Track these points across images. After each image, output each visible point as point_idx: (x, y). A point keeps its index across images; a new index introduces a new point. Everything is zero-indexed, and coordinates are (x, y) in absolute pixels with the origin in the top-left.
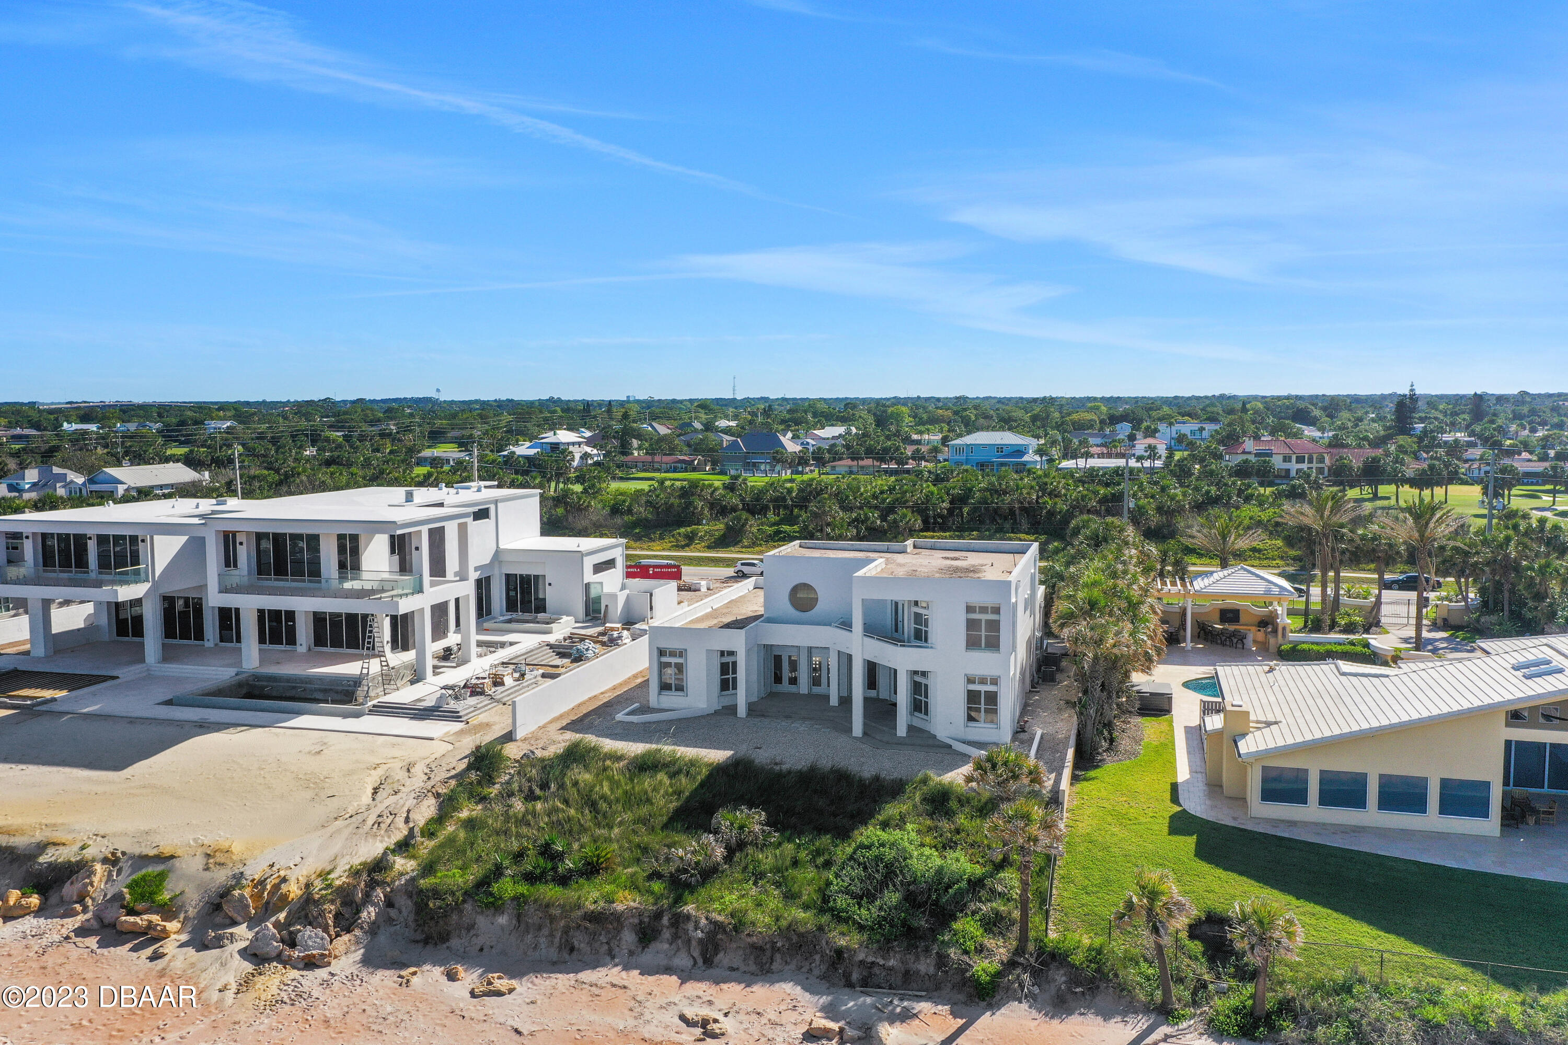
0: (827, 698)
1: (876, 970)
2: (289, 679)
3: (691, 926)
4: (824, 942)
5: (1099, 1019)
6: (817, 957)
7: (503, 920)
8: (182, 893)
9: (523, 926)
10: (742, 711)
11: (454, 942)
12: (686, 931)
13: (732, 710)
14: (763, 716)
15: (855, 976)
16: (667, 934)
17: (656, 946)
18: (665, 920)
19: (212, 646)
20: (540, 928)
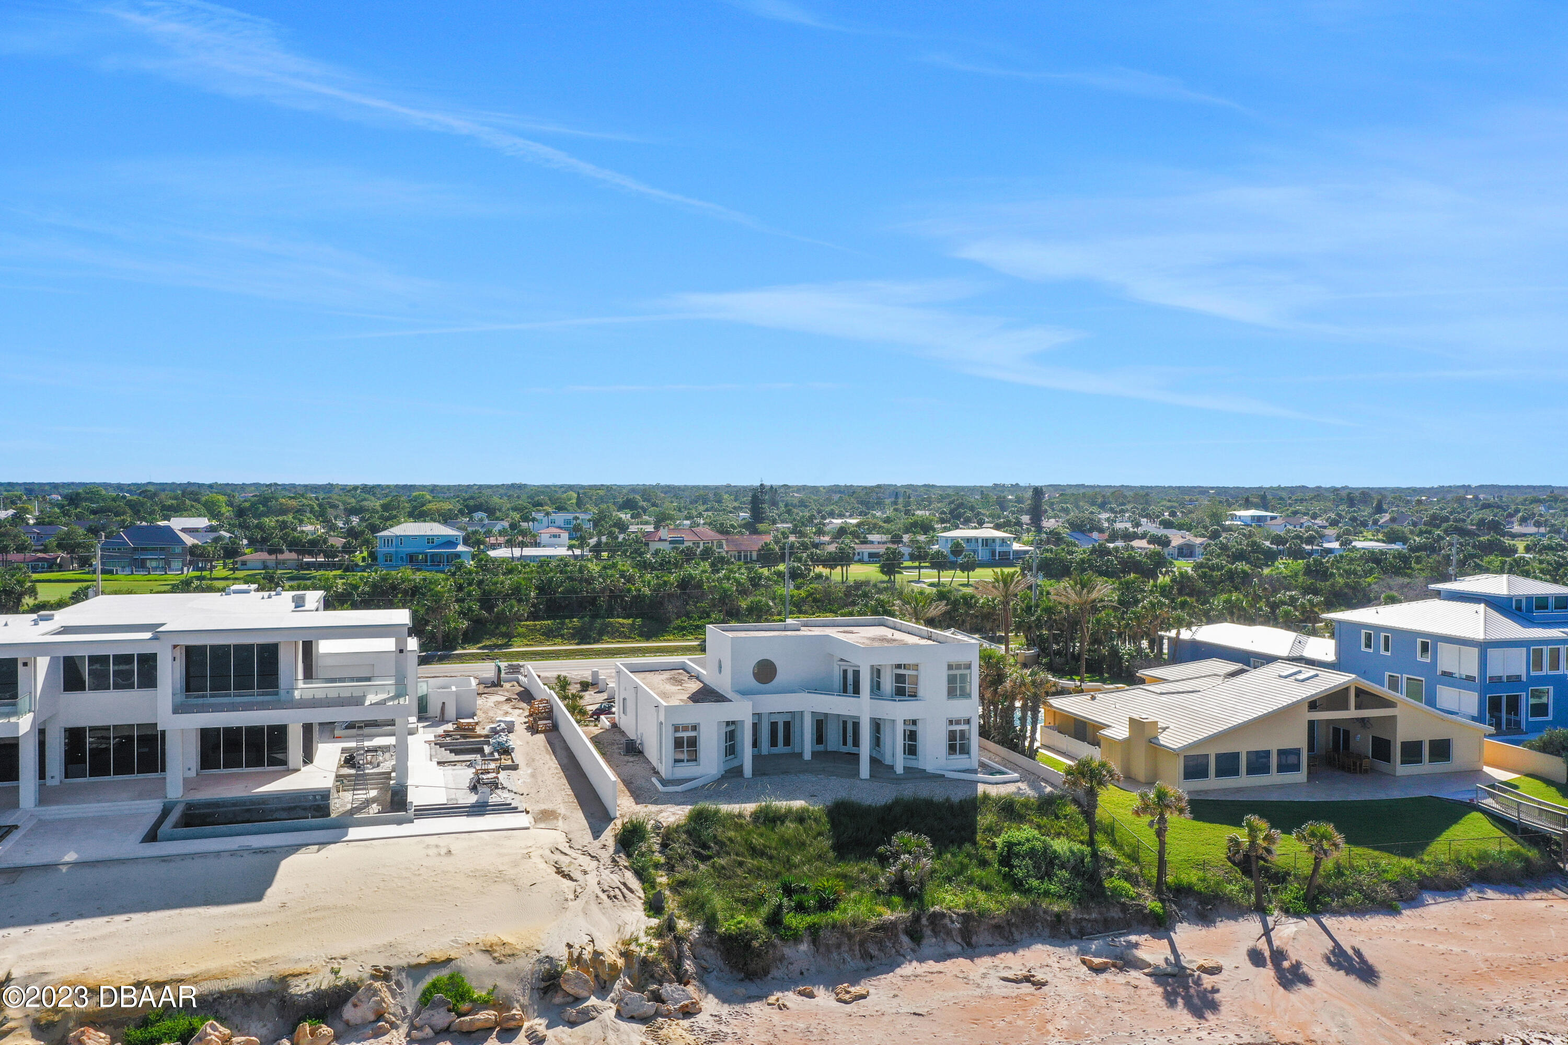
0: (801, 755)
1: (1084, 924)
2: (235, 803)
3: (947, 921)
4: (1041, 913)
5: (1233, 922)
6: (1039, 924)
7: (804, 947)
8: (495, 987)
9: (822, 949)
10: (748, 770)
11: (774, 973)
12: (945, 926)
13: (737, 772)
14: (764, 774)
15: (1073, 931)
16: (928, 932)
17: (925, 942)
18: (924, 921)
19: (58, 783)
20: (839, 946)
